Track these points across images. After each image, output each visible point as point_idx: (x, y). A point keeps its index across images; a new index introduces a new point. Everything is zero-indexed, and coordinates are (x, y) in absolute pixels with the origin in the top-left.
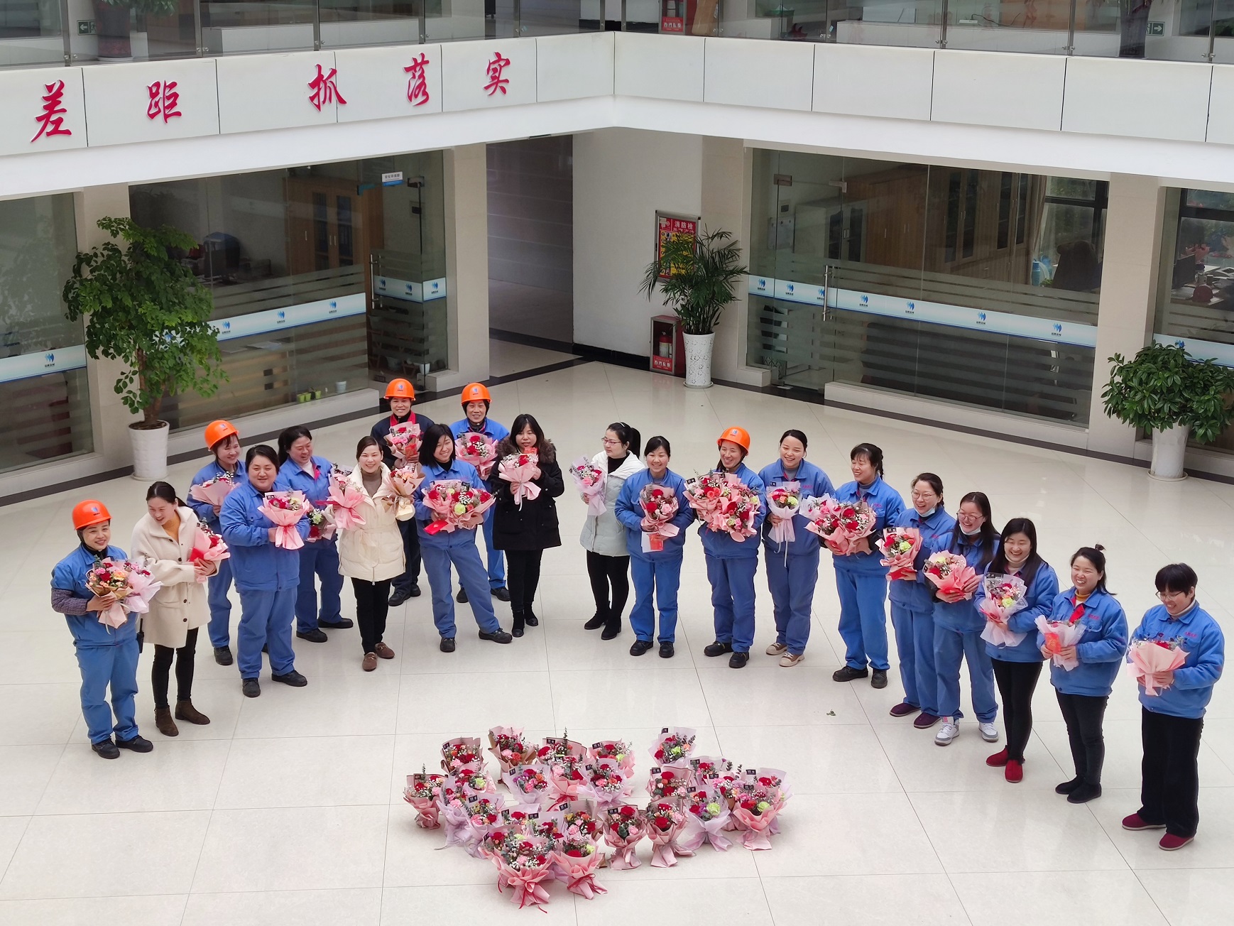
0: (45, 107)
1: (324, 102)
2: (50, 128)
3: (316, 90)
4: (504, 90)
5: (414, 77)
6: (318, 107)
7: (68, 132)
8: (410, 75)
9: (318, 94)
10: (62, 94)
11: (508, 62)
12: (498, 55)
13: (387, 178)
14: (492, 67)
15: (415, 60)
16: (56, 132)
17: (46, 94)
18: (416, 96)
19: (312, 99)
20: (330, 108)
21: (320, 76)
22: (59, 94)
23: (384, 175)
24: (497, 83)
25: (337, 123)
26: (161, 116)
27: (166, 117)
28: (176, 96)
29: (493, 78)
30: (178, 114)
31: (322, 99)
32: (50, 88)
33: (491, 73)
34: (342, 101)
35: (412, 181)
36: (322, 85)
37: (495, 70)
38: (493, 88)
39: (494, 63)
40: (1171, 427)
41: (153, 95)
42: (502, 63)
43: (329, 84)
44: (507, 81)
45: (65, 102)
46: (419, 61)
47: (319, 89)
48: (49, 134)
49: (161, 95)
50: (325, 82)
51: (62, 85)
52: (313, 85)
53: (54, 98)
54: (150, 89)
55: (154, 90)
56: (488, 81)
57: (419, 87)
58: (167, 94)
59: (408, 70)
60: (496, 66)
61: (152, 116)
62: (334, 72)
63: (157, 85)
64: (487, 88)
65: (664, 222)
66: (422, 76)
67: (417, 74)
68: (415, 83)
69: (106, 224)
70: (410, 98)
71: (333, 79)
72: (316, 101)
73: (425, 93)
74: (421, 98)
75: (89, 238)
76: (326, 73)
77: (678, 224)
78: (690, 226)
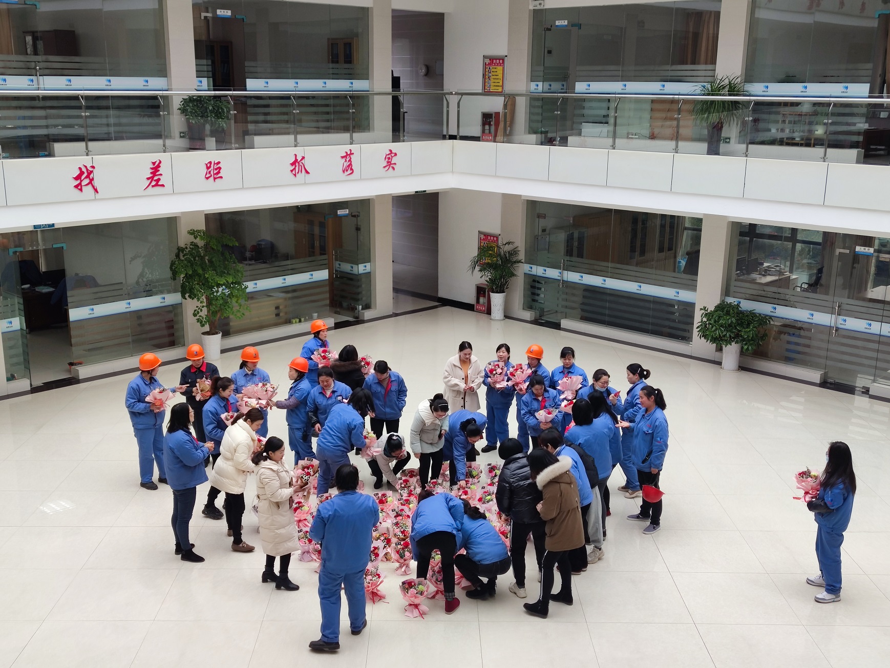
0: (151, 173)
1: (298, 173)
2: (154, 183)
3: (294, 167)
4: (393, 168)
5: (346, 161)
6: (295, 175)
7: (163, 186)
8: (344, 160)
9: (295, 169)
10: (160, 167)
11: (396, 154)
12: (391, 151)
13: (340, 212)
14: (388, 156)
15: (346, 153)
16: (157, 185)
17: (152, 166)
18: (347, 171)
19: (292, 171)
20: (302, 176)
21: (296, 160)
22: (159, 166)
23: (338, 211)
24: (390, 165)
25: (305, 184)
26: (212, 178)
27: (215, 179)
28: (220, 168)
29: (388, 162)
30: (221, 177)
31: (297, 171)
32: (154, 163)
33: (387, 160)
34: (307, 172)
35: (353, 214)
36: (297, 164)
37: (389, 158)
38: (388, 167)
39: (388, 154)
40: (731, 345)
41: (208, 168)
42: (393, 155)
43: (301, 164)
44: (395, 164)
45: (161, 170)
46: (349, 153)
47: (296, 166)
48: (153, 186)
49: (212, 168)
50: (299, 163)
51: (160, 162)
52: (292, 164)
53: (156, 168)
54: (207, 165)
55: (208, 165)
56: (385, 164)
57: (349, 166)
58: (215, 167)
59: (342, 157)
60: (390, 156)
61: (207, 178)
62: (303, 158)
63: (210, 163)
64: (384, 167)
65: (482, 237)
66: (350, 160)
67: (348, 160)
68: (347, 164)
69: (192, 232)
70: (344, 172)
71: (303, 161)
72: (294, 172)
73: (352, 169)
74: (349, 172)
75: (184, 239)
76: (299, 158)
77: (489, 238)
78: (495, 239)
